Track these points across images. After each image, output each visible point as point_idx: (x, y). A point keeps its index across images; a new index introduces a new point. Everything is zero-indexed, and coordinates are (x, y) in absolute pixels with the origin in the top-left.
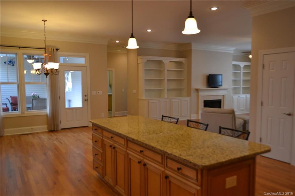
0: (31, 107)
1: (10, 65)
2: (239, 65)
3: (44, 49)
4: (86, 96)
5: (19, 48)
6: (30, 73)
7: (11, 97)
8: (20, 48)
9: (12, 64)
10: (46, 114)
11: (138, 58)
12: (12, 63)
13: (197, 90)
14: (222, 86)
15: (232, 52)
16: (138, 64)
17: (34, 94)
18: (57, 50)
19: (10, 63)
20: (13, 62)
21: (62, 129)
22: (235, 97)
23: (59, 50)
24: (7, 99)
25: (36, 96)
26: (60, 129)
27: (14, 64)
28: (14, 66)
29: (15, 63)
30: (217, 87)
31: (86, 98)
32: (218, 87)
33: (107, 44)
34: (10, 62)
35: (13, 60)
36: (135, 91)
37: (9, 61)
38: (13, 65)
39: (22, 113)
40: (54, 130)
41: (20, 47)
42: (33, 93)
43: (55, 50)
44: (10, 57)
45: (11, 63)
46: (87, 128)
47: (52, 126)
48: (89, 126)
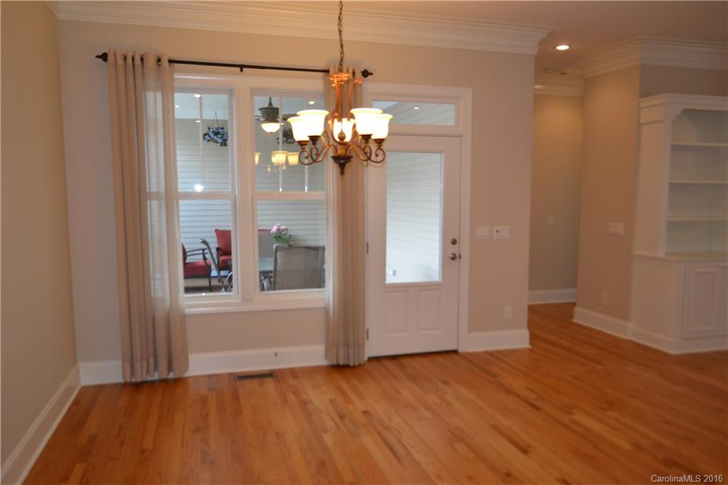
0: (271, 272)
1: (216, 142)
3: (321, 74)
4: (454, 242)
5: (239, 69)
6: (271, 161)
7: (216, 230)
8: (244, 69)
9: (220, 140)
10: (321, 305)
11: (642, 105)
12: (222, 138)
16: (639, 125)
17: (278, 229)
18: (366, 74)
19: (215, 137)
20: (223, 135)
21: (370, 359)
23: (371, 74)
24: (204, 242)
25: (285, 235)
26: (366, 358)
27: (226, 140)
28: (226, 145)
29: (228, 136)
31: (455, 249)
33: (535, 52)
34: (216, 134)
35: (223, 128)
36: (617, 228)
37: (213, 132)
38: (224, 143)
39: (245, 300)
40: (346, 363)
41: (242, 67)
42: (275, 224)
43: (358, 74)
44: (217, 120)
45: (219, 136)
46: (455, 356)
47: (341, 350)
48: (461, 350)
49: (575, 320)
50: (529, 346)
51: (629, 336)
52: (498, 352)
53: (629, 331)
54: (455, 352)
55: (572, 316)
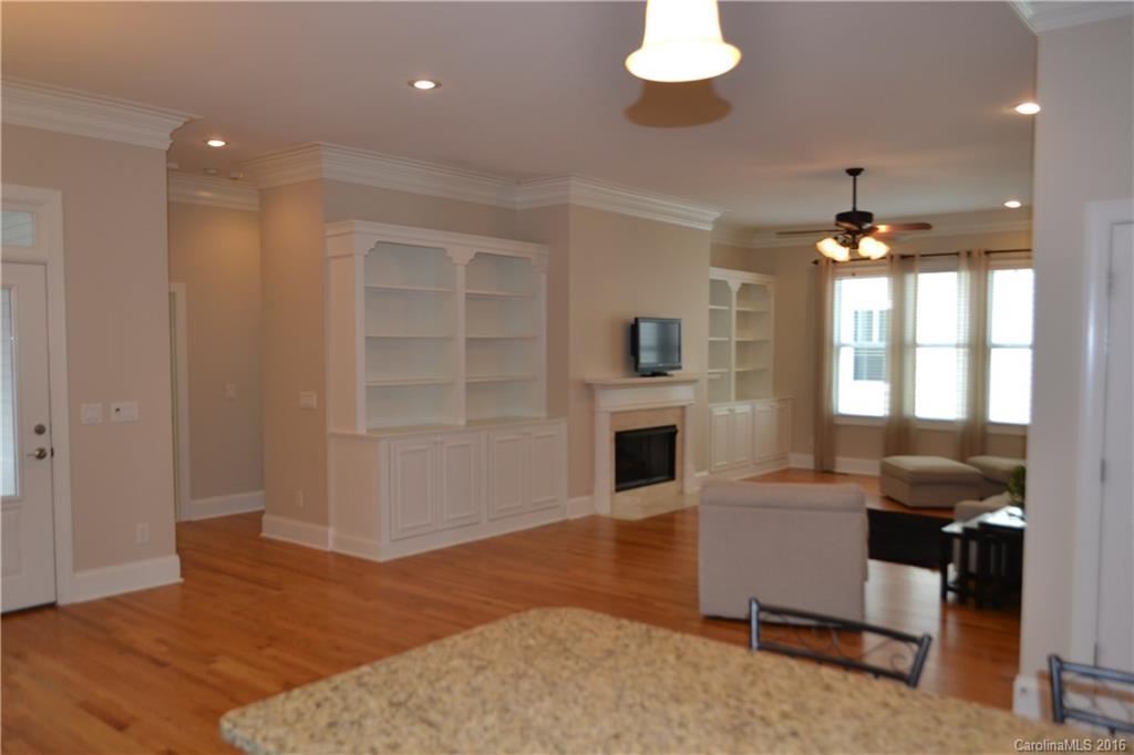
2: (725, 283)
4: (40, 430)
11: (328, 233)
13: (589, 389)
14: (680, 368)
15: (709, 228)
16: (326, 259)
22: (720, 410)
30: (665, 375)
31: (42, 442)
32: (669, 372)
33: (166, 146)
36: (309, 398)
46: (50, 614)
48: (62, 602)
49: (264, 534)
50: (181, 580)
51: (331, 546)
52: (129, 595)
53: (331, 539)
54: (52, 606)
55: (260, 529)
